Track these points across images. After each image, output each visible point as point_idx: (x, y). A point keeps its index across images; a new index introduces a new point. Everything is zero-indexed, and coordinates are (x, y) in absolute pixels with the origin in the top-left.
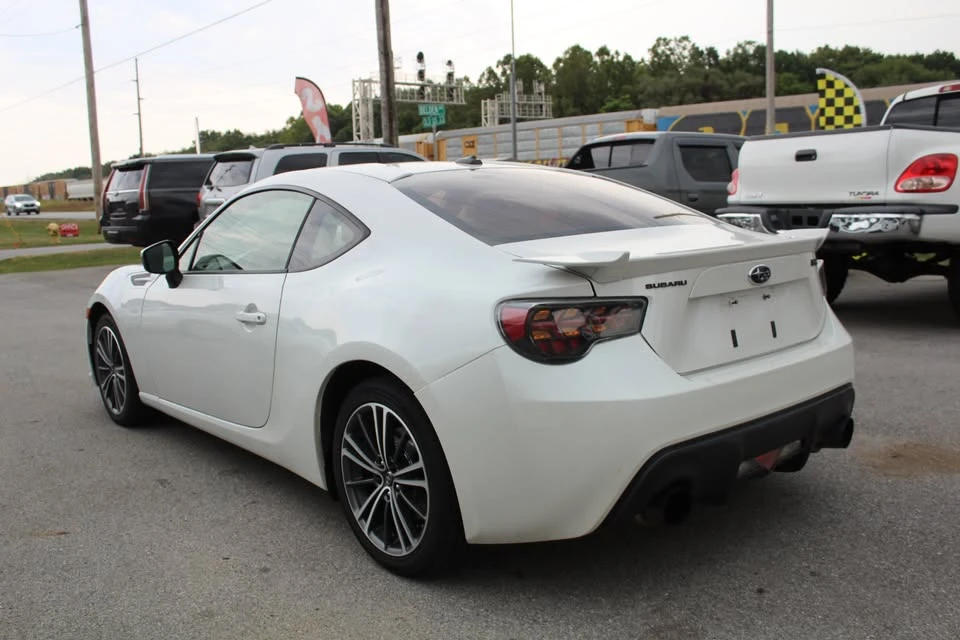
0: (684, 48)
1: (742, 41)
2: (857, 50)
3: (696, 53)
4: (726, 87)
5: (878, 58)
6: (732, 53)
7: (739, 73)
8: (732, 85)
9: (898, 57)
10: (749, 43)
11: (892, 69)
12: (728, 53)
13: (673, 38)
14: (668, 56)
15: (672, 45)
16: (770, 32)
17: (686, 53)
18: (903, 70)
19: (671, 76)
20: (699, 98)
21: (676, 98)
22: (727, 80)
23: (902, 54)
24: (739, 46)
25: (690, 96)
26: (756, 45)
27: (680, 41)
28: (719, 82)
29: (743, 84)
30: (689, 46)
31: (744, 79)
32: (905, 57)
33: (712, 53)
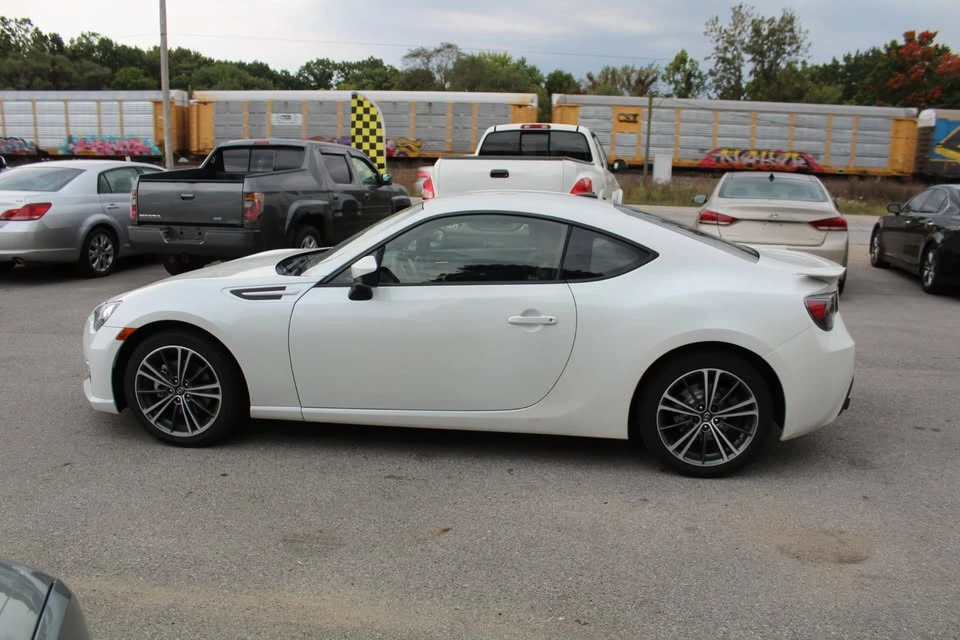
0: (27, 31)
1: (86, 32)
2: (189, 52)
3: (39, 38)
4: (75, 75)
5: (209, 62)
6: (76, 42)
7: (86, 62)
8: (81, 74)
9: (226, 63)
10: (94, 34)
11: (224, 72)
12: (72, 41)
13: (13, 18)
14: (8, 37)
15: (13, 25)
16: (164, 35)
17: (29, 36)
18: (233, 75)
19: (16, 58)
20: (49, 83)
21: (24, 81)
22: (75, 68)
23: (229, 61)
24: (84, 36)
25: (38, 80)
26: (100, 37)
27: (21, 23)
28: (68, 69)
29: (92, 73)
30: (32, 30)
31: (92, 69)
32: (231, 63)
33: (56, 39)
